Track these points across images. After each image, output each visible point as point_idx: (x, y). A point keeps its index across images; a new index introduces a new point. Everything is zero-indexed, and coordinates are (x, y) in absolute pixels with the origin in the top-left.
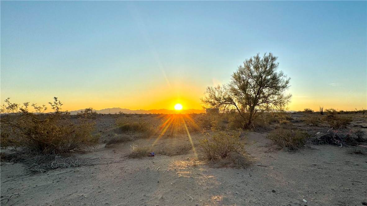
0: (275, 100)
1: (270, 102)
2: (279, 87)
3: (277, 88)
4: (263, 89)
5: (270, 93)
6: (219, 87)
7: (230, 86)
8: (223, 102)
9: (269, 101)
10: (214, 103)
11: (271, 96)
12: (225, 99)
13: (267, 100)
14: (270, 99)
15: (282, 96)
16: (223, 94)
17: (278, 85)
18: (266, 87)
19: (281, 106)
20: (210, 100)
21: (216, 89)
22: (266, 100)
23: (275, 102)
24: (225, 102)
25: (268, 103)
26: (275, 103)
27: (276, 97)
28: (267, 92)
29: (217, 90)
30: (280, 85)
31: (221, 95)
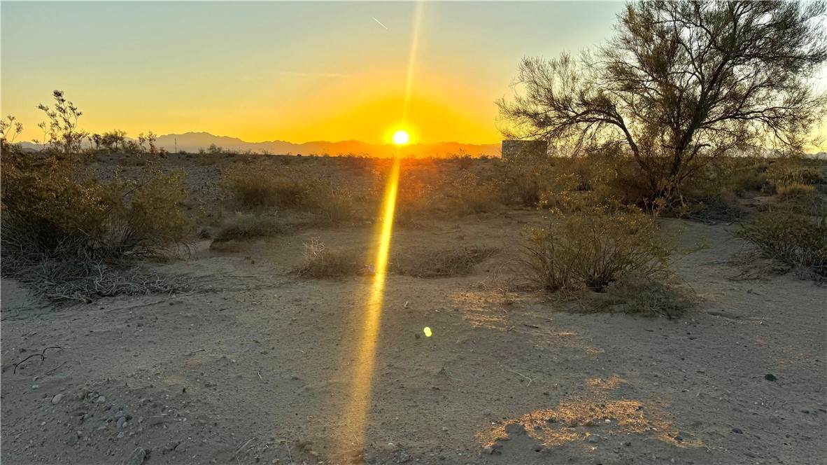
0: (771, 109)
1: (752, 115)
2: (802, 58)
3: (793, 63)
4: (734, 64)
5: (758, 83)
6: (566, 61)
7: (608, 54)
8: (578, 115)
9: (748, 113)
10: (547, 116)
11: (763, 92)
12: (585, 103)
13: (744, 110)
14: (756, 104)
15: (804, 93)
16: (579, 87)
17: (798, 49)
18: (749, 57)
19: (793, 131)
20: (532, 108)
21: (554, 66)
22: (741, 107)
23: (772, 115)
24: (583, 113)
25: (744, 117)
26: (774, 120)
27: (779, 98)
28: (747, 77)
29: (560, 72)
30: (805, 49)
31: (573, 90)
